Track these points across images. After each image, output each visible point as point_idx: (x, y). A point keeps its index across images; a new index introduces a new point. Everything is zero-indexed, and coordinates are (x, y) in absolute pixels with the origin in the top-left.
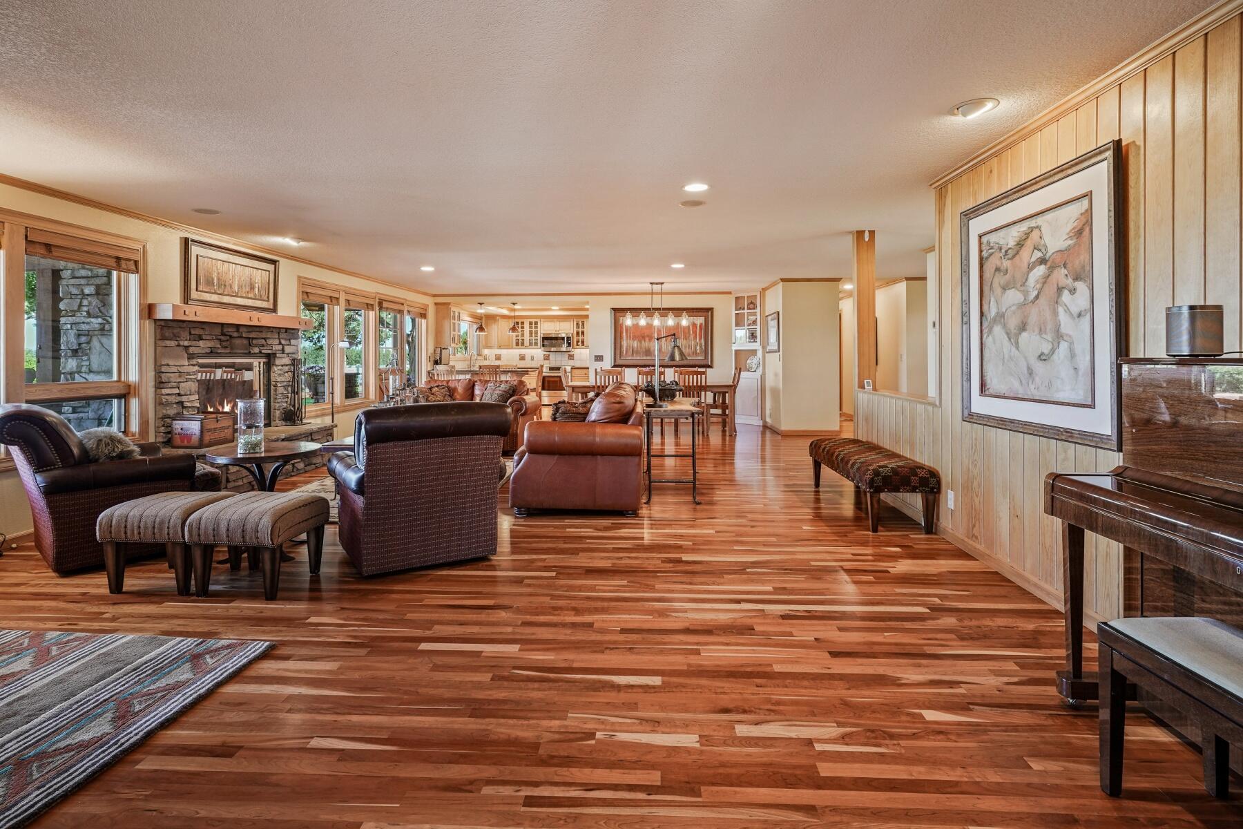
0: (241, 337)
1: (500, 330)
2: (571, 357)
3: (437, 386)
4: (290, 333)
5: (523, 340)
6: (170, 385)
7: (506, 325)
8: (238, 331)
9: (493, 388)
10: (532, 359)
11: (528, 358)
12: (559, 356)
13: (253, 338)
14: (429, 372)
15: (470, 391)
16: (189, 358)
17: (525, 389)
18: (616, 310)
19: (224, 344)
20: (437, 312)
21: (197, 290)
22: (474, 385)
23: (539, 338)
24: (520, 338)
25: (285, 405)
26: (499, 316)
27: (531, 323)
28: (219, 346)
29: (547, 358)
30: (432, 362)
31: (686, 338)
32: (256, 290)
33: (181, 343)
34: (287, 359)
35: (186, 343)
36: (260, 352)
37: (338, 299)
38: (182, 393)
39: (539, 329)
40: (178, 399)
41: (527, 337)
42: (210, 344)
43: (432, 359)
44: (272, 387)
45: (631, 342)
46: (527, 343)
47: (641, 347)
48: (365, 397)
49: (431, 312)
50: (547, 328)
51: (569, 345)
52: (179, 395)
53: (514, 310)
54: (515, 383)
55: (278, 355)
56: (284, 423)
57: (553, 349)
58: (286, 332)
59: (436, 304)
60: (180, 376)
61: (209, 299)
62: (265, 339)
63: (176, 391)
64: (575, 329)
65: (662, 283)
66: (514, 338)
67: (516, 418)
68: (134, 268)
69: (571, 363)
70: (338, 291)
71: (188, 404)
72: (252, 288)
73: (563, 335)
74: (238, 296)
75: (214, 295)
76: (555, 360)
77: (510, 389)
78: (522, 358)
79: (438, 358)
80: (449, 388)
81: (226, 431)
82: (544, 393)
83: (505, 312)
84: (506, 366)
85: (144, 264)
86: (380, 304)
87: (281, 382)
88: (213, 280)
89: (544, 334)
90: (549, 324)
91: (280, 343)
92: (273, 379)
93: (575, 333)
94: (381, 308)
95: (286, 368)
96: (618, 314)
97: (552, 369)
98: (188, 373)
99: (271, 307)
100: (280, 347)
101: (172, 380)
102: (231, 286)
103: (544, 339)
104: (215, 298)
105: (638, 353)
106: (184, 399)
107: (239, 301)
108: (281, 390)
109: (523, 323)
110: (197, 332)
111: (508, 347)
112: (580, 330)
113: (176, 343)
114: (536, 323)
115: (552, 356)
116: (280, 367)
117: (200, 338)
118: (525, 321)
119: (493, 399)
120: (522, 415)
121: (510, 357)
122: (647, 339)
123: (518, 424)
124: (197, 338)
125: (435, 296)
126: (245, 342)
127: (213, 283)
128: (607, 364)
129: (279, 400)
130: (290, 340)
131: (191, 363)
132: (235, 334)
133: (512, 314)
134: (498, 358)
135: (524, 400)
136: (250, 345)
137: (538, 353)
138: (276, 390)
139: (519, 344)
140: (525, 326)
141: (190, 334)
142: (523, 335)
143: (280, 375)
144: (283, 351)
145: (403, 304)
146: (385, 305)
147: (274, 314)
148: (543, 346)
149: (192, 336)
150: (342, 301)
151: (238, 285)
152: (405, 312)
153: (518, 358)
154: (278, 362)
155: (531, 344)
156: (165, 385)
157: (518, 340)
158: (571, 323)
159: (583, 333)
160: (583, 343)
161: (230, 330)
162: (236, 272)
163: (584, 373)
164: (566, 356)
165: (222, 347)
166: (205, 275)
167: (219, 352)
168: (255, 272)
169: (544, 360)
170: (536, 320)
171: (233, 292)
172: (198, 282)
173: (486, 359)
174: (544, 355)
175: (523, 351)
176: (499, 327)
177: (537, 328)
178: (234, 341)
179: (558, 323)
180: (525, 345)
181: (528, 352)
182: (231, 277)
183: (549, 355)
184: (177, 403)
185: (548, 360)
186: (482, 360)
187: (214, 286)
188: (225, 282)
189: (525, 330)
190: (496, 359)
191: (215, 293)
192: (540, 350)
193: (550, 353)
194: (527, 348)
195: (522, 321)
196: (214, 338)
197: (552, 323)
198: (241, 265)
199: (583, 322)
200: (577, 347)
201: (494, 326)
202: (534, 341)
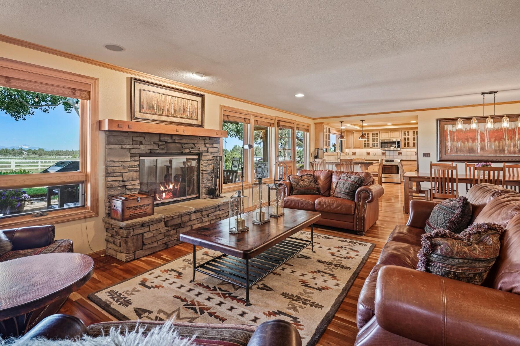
0: (175, 142)
1: (354, 138)
2: (400, 154)
3: (306, 175)
4: (213, 140)
5: (369, 144)
6: (114, 175)
7: (358, 135)
8: (171, 139)
9: (345, 178)
10: (375, 154)
11: (372, 154)
12: (392, 153)
13: (185, 143)
14: (311, 163)
15: (329, 179)
16: (131, 157)
17: (371, 179)
18: (440, 120)
19: (161, 147)
20: (316, 128)
21: (140, 112)
22: (332, 175)
23: (378, 142)
24: (367, 143)
25: (209, 185)
26: (353, 130)
27: (373, 134)
28: (158, 148)
29: (384, 154)
30: (313, 157)
31: (510, 139)
32: (188, 113)
33: (124, 146)
34: (211, 156)
35: (128, 147)
36: (190, 152)
37: (249, 119)
38: (125, 179)
39: (378, 137)
40: (122, 184)
41: (371, 142)
42: (149, 147)
43: (313, 155)
44: (201, 174)
45: (455, 143)
46: (371, 145)
47: (464, 147)
48: (270, 178)
49: (312, 128)
50: (384, 137)
51: (399, 146)
52: (123, 181)
53: (363, 127)
54: (363, 175)
55: (203, 154)
56: (208, 196)
57: (386, 149)
58: (210, 139)
59: (315, 123)
60: (124, 169)
61: (150, 118)
62: (194, 144)
63: (121, 178)
64: (403, 137)
65: (496, 92)
66: (363, 143)
67: (363, 204)
68: (87, 96)
69: (400, 157)
70: (249, 115)
71: (131, 187)
72: (185, 111)
73: (394, 140)
74: (174, 117)
75: (154, 116)
76: (389, 155)
77: (358, 180)
78: (368, 154)
79: (317, 154)
80: (314, 176)
81: (146, 207)
82: (383, 175)
83: (357, 128)
84: (358, 159)
85: (95, 93)
86: (278, 123)
87: (206, 171)
88: (153, 106)
89: (381, 140)
90: (385, 134)
91: (205, 147)
92: (201, 169)
93: (403, 139)
94: (279, 125)
95: (211, 162)
96: (443, 123)
97: (387, 161)
98: (131, 166)
99: (200, 124)
100: (206, 149)
101: (116, 171)
102: (168, 110)
103: (382, 143)
104: (155, 117)
105: (461, 151)
106: (127, 183)
107: (175, 120)
108: (206, 176)
109: (368, 134)
110: (138, 139)
111: (360, 148)
112: (406, 137)
113: (120, 146)
114: (377, 134)
115: (387, 153)
116: (206, 161)
117: (141, 143)
118: (370, 133)
119: (345, 188)
120: (368, 202)
121: (361, 154)
122: (470, 141)
123: (365, 210)
124: (138, 143)
125: (314, 119)
126: (179, 145)
127: (154, 108)
128: (434, 159)
129: (205, 182)
130: (213, 144)
131: (133, 159)
132: (170, 141)
133: (361, 129)
134: (354, 154)
135: (370, 190)
136: (182, 148)
137: (378, 151)
138: (202, 176)
139: (367, 146)
140: (370, 136)
141: (133, 141)
142: (368, 141)
143: (205, 166)
144: (207, 151)
145: (294, 123)
146: (281, 123)
147: (201, 128)
148: (381, 147)
149: (134, 142)
150: (252, 121)
151: (174, 109)
152: (295, 129)
153: (366, 154)
154: (203, 158)
155: (373, 146)
156: (111, 175)
157: (366, 144)
158: (401, 133)
159: (408, 139)
160: (408, 145)
161: (166, 138)
162: (172, 101)
163: (410, 164)
164: (397, 153)
165: (160, 149)
166: (147, 103)
167: (157, 152)
168: (187, 102)
169: (382, 155)
170: (376, 132)
171: (169, 114)
172: (141, 107)
173: (347, 155)
174: (382, 152)
175: (369, 150)
176: (354, 137)
177: (377, 136)
178: (169, 145)
179: (391, 133)
180: (370, 146)
181: (372, 151)
182: (168, 104)
183: (385, 152)
184: (121, 187)
185: (385, 155)
186: (344, 155)
187: (154, 110)
188: (163, 107)
189: (370, 138)
190: (353, 155)
191: (155, 114)
192: (380, 149)
193: (386, 151)
194: (371, 148)
195: (368, 133)
196: (153, 143)
197: (388, 134)
198: (176, 97)
199: (408, 132)
200: (405, 147)
201: (351, 136)
202: (375, 144)
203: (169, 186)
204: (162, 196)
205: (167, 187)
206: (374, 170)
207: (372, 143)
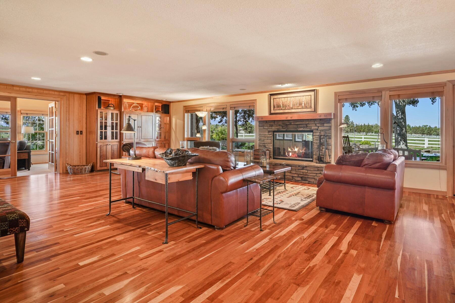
0: (291, 124)
4: (324, 121)
13: (299, 124)
16: (268, 132)
21: (274, 110)
32: (303, 105)
33: (265, 128)
34: (321, 133)
36: (303, 130)
38: (265, 143)
40: (264, 145)
42: (277, 128)
55: (314, 131)
56: (318, 162)
58: (320, 120)
60: (265, 138)
61: (279, 112)
62: (306, 124)
63: (263, 142)
68: (253, 108)
70: (380, 92)
71: (267, 147)
72: (300, 104)
74: (292, 109)
87: (316, 143)
88: (280, 105)
92: (313, 141)
98: (268, 137)
99: (313, 110)
100: (317, 128)
101: (262, 139)
102: (289, 106)
104: (282, 111)
106: (266, 145)
107: (293, 111)
110: (271, 124)
113: (263, 128)
117: (273, 126)
124: (271, 126)
126: (295, 126)
129: (315, 151)
130: (323, 124)
131: (270, 134)
132: (288, 123)
136: (298, 127)
147: (314, 114)
150: (385, 97)
151: (293, 105)
154: (314, 134)
156: (260, 140)
161: (286, 122)
162: (291, 100)
165: (283, 128)
166: (277, 104)
167: (281, 130)
168: (302, 98)
171: (290, 108)
172: (274, 107)
178: (289, 126)
182: (289, 102)
184: (263, 146)
187: (281, 107)
188: (286, 105)
191: (282, 109)
196: (278, 125)
198: (294, 97)
203: (294, 149)
204: (289, 154)
205: (293, 149)
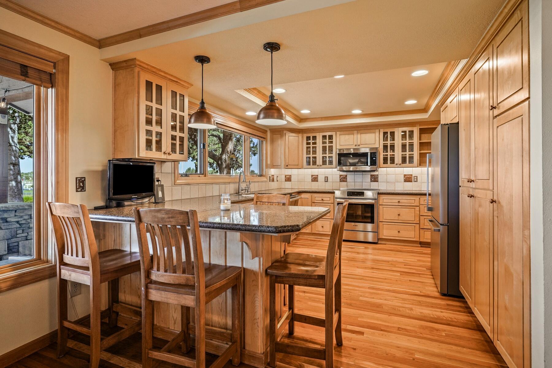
1: (287, 146)
2: (375, 179)
5: (315, 158)
7: (294, 140)
10: (326, 179)
11: (321, 179)
12: (359, 177)
23: (334, 155)
24: (312, 155)
27: (324, 137)
29: (343, 179)
39: (334, 145)
41: (319, 155)
46: (319, 161)
50: (345, 143)
51: (374, 162)
64: (382, 142)
66: (305, 156)
69: (374, 185)
73: (363, 150)
76: (354, 182)
78: (315, 179)
89: (340, 150)
90: (347, 137)
93: (382, 147)
97: (350, 193)
103: (341, 155)
109: (314, 138)
111: (298, 166)
112: (389, 142)
114: (331, 137)
115: (350, 177)
118: (317, 134)
121: (302, 178)
125: (101, 44)
133: (302, 127)
134: (288, 179)
137: (334, 172)
139: (311, 162)
140: (317, 141)
142: (315, 152)
148: (340, 164)
153: (310, 179)
155: (324, 162)
157: (310, 158)
158: (377, 134)
159: (393, 147)
160: (393, 160)
163: (397, 201)
164: (368, 177)
169: (341, 181)
170: (330, 133)
173: (273, 180)
174: (341, 176)
175: (315, 171)
176: (287, 142)
177: (332, 142)
179: (359, 136)
180: (317, 163)
181: (321, 172)
183: (346, 176)
185: (346, 181)
186: (265, 181)
189: (317, 145)
190: (286, 181)
192: (336, 169)
193: (348, 173)
194: (319, 167)
195: (314, 135)
197: (352, 136)
199: (392, 134)
200: (385, 165)
201: (279, 142)
202: (328, 159)
206: (325, 229)
207: (321, 155)
